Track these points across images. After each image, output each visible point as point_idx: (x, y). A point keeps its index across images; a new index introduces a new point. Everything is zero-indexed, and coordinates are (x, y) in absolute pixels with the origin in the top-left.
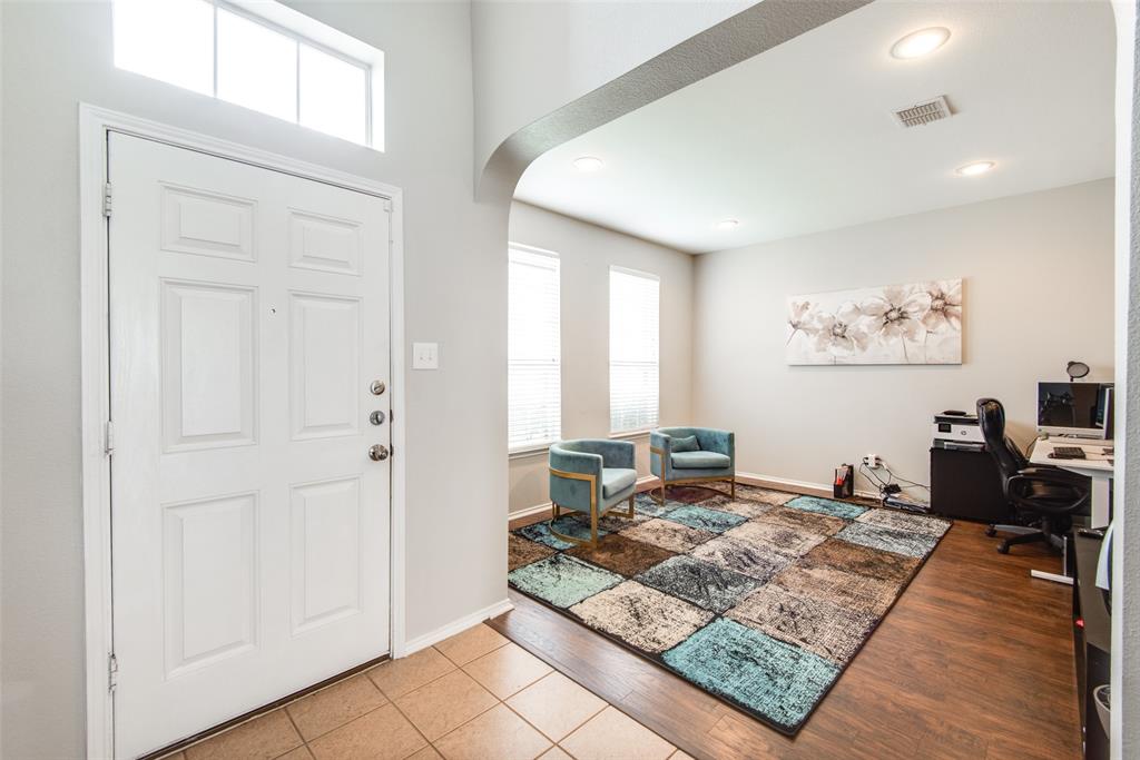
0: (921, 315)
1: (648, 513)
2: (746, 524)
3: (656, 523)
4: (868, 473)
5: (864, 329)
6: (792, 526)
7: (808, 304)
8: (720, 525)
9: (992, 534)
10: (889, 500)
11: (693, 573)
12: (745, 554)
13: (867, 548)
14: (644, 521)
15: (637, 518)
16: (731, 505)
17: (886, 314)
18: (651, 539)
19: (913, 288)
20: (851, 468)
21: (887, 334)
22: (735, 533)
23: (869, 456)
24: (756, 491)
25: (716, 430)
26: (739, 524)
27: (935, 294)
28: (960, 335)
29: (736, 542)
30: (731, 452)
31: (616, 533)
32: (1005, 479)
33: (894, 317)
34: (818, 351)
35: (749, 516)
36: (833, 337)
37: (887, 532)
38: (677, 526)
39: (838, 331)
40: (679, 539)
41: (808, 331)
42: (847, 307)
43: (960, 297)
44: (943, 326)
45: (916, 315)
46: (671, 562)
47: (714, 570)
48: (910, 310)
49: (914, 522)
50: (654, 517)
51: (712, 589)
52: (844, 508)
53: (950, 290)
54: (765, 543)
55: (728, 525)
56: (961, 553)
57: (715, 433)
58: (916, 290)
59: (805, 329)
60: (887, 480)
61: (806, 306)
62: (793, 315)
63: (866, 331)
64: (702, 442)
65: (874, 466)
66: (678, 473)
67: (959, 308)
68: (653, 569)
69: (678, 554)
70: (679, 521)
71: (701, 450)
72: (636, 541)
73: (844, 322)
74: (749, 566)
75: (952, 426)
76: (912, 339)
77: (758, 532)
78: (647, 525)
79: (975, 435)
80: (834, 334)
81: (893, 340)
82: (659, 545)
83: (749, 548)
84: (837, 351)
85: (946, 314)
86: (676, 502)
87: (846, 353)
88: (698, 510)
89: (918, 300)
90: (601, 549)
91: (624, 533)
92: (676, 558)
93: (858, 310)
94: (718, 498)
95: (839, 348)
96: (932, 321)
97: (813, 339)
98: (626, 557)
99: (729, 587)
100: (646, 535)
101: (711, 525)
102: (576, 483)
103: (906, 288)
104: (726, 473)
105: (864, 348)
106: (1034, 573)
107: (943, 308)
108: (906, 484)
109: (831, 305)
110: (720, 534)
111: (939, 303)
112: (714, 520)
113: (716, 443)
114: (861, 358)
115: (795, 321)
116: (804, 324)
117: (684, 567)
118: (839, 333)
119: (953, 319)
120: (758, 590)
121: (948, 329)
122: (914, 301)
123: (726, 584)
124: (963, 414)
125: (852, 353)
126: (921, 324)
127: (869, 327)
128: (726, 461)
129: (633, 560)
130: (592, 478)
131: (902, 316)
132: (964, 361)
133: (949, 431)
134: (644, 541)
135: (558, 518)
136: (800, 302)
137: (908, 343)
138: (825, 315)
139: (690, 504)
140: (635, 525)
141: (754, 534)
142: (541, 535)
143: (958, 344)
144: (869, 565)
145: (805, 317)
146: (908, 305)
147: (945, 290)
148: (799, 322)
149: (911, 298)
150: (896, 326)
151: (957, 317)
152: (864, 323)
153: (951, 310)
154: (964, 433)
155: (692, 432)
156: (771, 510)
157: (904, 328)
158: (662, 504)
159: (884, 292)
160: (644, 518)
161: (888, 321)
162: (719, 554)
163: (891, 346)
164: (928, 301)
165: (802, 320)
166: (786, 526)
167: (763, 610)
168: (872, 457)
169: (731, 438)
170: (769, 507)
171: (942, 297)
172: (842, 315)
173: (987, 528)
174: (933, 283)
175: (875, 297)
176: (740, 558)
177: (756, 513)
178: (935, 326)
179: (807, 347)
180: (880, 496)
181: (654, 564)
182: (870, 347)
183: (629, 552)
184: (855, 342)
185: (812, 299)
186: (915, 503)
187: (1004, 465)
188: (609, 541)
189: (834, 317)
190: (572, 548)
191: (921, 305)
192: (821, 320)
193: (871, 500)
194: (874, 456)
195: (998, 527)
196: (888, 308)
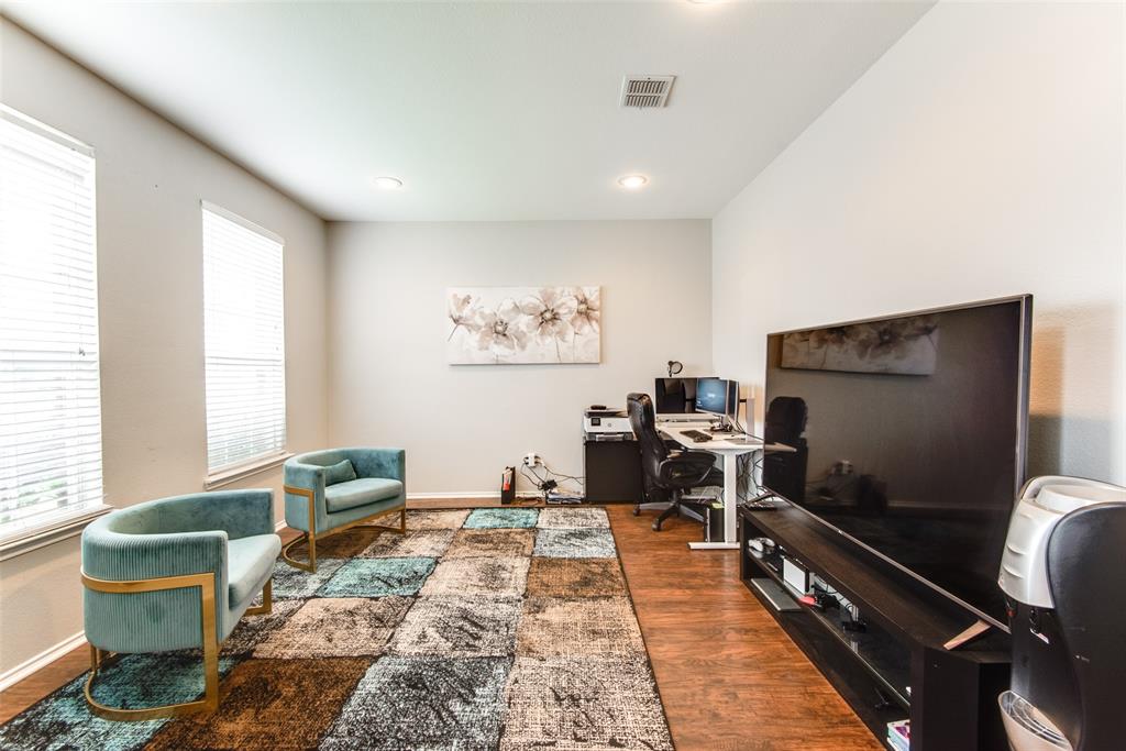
0: (570, 317)
1: (294, 593)
2: (439, 568)
3: (313, 610)
4: (528, 472)
5: (523, 328)
6: (488, 554)
7: (469, 297)
8: (408, 581)
9: (638, 513)
10: (551, 496)
11: (414, 687)
12: (465, 618)
13: (569, 559)
14: (292, 612)
15: (278, 609)
16: (406, 544)
17: (542, 314)
18: (316, 644)
19: (563, 292)
20: (513, 469)
21: (542, 334)
22: (431, 587)
23: (529, 455)
24: (424, 514)
25: (380, 448)
26: (430, 572)
27: (581, 298)
28: (598, 336)
29: (442, 601)
30: (401, 477)
31: (248, 655)
32: (656, 463)
33: (548, 318)
34: (480, 349)
35: (435, 554)
36: (495, 335)
37: (573, 535)
38: (351, 603)
39: (500, 328)
40: (364, 629)
41: (470, 327)
42: (508, 305)
43: (598, 303)
44: (587, 328)
45: (566, 318)
46: (372, 680)
47: (442, 667)
48: (561, 311)
49: (582, 515)
50: (306, 599)
51: (456, 707)
52: (521, 517)
53: (591, 295)
54: (476, 591)
55: (418, 578)
56: (634, 540)
57: (378, 453)
58: (566, 293)
59: (467, 325)
60: (546, 477)
61: (467, 300)
62: (454, 308)
63: (525, 330)
64: (359, 467)
65: (533, 464)
66: (335, 519)
67: (597, 313)
68: (347, 711)
69: (375, 659)
70: (348, 592)
71: (358, 477)
72: (296, 659)
73: (505, 320)
74: (479, 638)
75: (602, 420)
76: (563, 340)
77: (458, 575)
78: (300, 618)
79: (624, 426)
80: (496, 332)
81: (549, 340)
82: (337, 652)
83: (462, 605)
84: (499, 350)
85: (589, 318)
86: (329, 561)
87: (507, 352)
88: (367, 566)
89: (567, 305)
90: (228, 708)
91: (265, 650)
92: (375, 667)
93: (517, 309)
94: (384, 538)
95: (502, 347)
96: (578, 323)
97: (475, 337)
98: (287, 705)
99: (478, 691)
100: (305, 639)
101: (396, 584)
102: (163, 600)
103: (558, 291)
104: (396, 503)
105: (523, 347)
106: (693, 545)
107: (586, 312)
108: (561, 478)
109: (493, 301)
110: (416, 596)
111: (583, 307)
112: (397, 575)
113: (380, 466)
114: (522, 357)
115: (456, 315)
116: (466, 319)
117: (396, 680)
118: (500, 331)
119: (594, 323)
120: (512, 676)
121: (589, 330)
122: (563, 304)
123: (470, 685)
124: (604, 408)
125: (512, 352)
126: (570, 326)
127: (528, 326)
128: (398, 488)
129: (303, 709)
130: (205, 580)
131: (555, 318)
132: (602, 361)
133: (599, 424)
134: (305, 653)
135: (106, 664)
136: (462, 295)
137: (560, 342)
138: (487, 311)
139: (352, 557)
140: (280, 625)
141: (453, 582)
142: (64, 728)
143: (598, 344)
144: (586, 582)
145: (466, 312)
146: (559, 307)
147: (588, 296)
148: (460, 318)
149: (563, 300)
150: (550, 326)
151: (597, 321)
152: (524, 322)
153: (592, 314)
154: (610, 425)
155: (345, 455)
156: (457, 537)
157: (556, 329)
158: (311, 570)
159: (540, 292)
160: (292, 605)
161: (544, 322)
162: (431, 632)
163: (544, 346)
164: (574, 304)
165: (464, 315)
166: (483, 556)
167: (537, 713)
168: (531, 455)
169: (401, 456)
170: (450, 535)
171: (584, 301)
172: (503, 312)
173: (632, 507)
174: (578, 288)
175: (531, 297)
176: (461, 628)
177: (442, 546)
178: (581, 327)
179: (469, 344)
180: (540, 494)
181: (346, 698)
182: (530, 345)
183: (289, 691)
184: (516, 341)
185: (473, 292)
186: (572, 496)
187: (657, 452)
188: (240, 680)
189: (495, 314)
190: (157, 732)
191: (570, 308)
192: (482, 315)
193: (533, 499)
194: (533, 455)
195: (643, 506)
196: (543, 308)
